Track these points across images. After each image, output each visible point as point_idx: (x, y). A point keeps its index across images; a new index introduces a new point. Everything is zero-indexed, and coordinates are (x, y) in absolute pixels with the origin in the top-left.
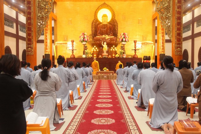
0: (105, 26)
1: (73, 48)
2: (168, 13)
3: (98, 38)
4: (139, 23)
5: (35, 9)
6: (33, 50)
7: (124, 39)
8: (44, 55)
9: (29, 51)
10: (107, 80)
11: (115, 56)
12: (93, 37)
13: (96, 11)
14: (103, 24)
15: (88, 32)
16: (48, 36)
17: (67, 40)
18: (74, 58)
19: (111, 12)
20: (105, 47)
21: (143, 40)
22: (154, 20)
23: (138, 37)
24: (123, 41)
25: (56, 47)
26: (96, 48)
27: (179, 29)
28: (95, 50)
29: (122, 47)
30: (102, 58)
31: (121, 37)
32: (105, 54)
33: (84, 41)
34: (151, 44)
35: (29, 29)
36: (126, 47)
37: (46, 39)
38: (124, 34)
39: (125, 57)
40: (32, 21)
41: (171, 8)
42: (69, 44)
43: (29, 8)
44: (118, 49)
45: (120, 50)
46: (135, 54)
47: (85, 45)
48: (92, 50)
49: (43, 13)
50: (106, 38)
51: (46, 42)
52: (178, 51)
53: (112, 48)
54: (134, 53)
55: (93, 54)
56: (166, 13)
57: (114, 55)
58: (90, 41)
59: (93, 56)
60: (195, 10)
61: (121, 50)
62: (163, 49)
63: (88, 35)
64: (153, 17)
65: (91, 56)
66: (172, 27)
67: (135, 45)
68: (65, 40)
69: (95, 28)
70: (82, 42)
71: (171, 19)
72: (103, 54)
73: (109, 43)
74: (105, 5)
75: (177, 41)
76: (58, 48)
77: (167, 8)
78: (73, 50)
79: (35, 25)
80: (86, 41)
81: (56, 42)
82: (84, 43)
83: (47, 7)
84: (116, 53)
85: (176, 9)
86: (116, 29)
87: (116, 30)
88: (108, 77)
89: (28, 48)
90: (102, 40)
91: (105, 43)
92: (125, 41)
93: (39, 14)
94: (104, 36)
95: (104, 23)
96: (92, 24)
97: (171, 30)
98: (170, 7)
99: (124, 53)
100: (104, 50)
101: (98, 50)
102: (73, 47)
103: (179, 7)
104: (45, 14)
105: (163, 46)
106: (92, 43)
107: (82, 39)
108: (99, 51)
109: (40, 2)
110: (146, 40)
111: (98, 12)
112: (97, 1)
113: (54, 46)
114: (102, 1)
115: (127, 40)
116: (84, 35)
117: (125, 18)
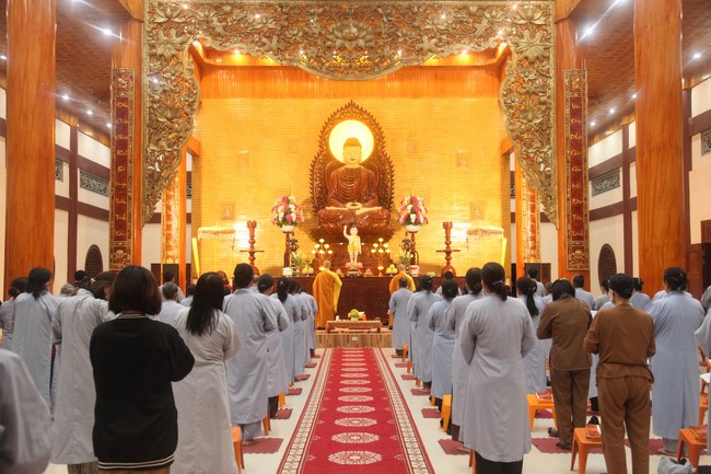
0: (352, 174)
1: (252, 247)
2: (543, 146)
3: (330, 211)
4: (459, 165)
5: (138, 132)
6: (130, 257)
7: (413, 217)
9: (119, 261)
10: (360, 350)
11: (385, 269)
12: (316, 210)
13: (324, 128)
14: (347, 170)
15: (301, 191)
16: (173, 209)
17: (231, 218)
19: (373, 131)
20: (354, 242)
21: (473, 217)
22: (506, 156)
23: (456, 208)
24: (411, 223)
25: (199, 244)
26: (327, 246)
27: (577, 194)
28: (322, 252)
29: (406, 242)
30: (348, 278)
31: (403, 209)
32: (354, 265)
33: (286, 221)
34: (497, 233)
35: (121, 193)
36: (419, 241)
37: (169, 217)
40: (131, 168)
41: (553, 131)
43: (122, 129)
44: (394, 248)
45: (401, 251)
46: (448, 263)
47: (291, 237)
48: (314, 252)
49: (163, 143)
51: (168, 227)
52: (575, 261)
53: (376, 245)
54: (444, 262)
55: (315, 265)
56: (539, 145)
57: (381, 268)
58: (306, 221)
60: (630, 126)
61: (402, 253)
62: (534, 248)
63: (299, 203)
64: (501, 148)
65: (311, 270)
66: (557, 187)
67: (448, 237)
68: (225, 219)
69: (321, 179)
70: (280, 225)
71: (555, 162)
72: (348, 265)
73: (366, 228)
74: (352, 111)
75: (573, 227)
77: (543, 129)
78: (252, 253)
79: (139, 179)
80: (293, 223)
81: (200, 229)
82: (288, 228)
83: (175, 126)
84: (388, 261)
85: (568, 134)
86: (389, 184)
87: (387, 187)
88: (363, 338)
89: (116, 249)
90: (343, 218)
91: (354, 231)
92: (417, 222)
94: (349, 206)
95: (350, 167)
96: (312, 166)
97: (554, 194)
98: (549, 128)
99: (413, 261)
100: (351, 253)
101: (330, 252)
102: (252, 242)
103: (576, 129)
104: (169, 147)
105: (534, 239)
106: (312, 226)
107: (281, 215)
108: (335, 255)
109: (154, 109)
110: (481, 217)
111: (330, 130)
112: (327, 96)
113: (194, 241)
114: (343, 96)
115: (422, 220)
116: (288, 202)
117: (415, 148)
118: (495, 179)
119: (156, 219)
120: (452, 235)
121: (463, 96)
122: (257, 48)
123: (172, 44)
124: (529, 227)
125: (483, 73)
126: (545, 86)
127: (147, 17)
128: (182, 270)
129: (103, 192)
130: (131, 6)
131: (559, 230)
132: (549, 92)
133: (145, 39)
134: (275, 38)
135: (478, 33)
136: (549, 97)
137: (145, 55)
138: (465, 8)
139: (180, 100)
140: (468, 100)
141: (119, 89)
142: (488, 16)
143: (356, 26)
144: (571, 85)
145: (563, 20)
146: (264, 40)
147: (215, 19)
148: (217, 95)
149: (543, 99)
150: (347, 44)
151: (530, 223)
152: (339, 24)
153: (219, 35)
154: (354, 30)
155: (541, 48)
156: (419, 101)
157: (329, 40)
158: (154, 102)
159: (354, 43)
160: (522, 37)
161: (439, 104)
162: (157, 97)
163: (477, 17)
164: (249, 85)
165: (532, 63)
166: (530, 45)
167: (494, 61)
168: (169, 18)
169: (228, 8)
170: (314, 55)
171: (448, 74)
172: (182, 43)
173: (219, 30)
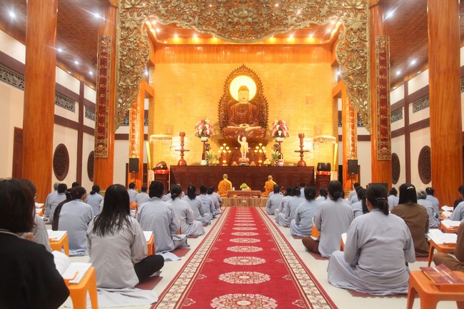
0: (243, 107)
1: (182, 148)
2: (362, 84)
3: (230, 129)
4: (307, 103)
5: (113, 73)
6: (107, 149)
7: (280, 132)
8: (128, 162)
9: (100, 151)
10: (247, 208)
11: (263, 162)
12: (221, 128)
13: (227, 80)
14: (240, 105)
15: (213, 118)
16: (136, 126)
17: (172, 134)
18: (185, 165)
19: (256, 82)
20: (244, 145)
21: (316, 134)
22: (336, 98)
23: (305, 129)
24: (278, 136)
25: (152, 146)
26: (228, 148)
27: (384, 112)
28: (225, 151)
29: (276, 146)
30: (239, 166)
31: (274, 128)
32: (244, 159)
33: (203, 134)
34: (332, 140)
35: (102, 110)
36: (283, 147)
37: (133, 131)
38: (280, 123)
39: (281, 164)
40: (108, 96)
41: (368, 74)
42: (176, 141)
43: (103, 71)
44: (268, 151)
46: (302, 159)
47: (206, 143)
48: (220, 152)
49: (128, 81)
50: (246, 130)
51: (133, 137)
52: (383, 154)
53: (257, 148)
54: (299, 158)
55: (221, 160)
56: (360, 82)
57: (260, 161)
58: (215, 135)
59: (221, 163)
60: (409, 82)
61: (274, 153)
62: (353, 151)
63: (211, 125)
64: (333, 92)
65: (218, 162)
66: (370, 109)
67: (301, 143)
68: (168, 134)
69: (225, 111)
71: (369, 93)
72: (240, 159)
73: (251, 139)
74: (244, 70)
75: (381, 133)
76: (155, 148)
77: (361, 74)
78: (182, 151)
79: (113, 104)
80: (208, 136)
81: (152, 136)
82: (204, 139)
83: (136, 70)
84: (264, 157)
85: (378, 75)
86: (266, 114)
87: (264, 115)
88: (249, 201)
89: (99, 144)
90: (237, 133)
91: (244, 139)
92: (282, 136)
93: (122, 83)
94: (241, 126)
95: (242, 103)
96: (220, 103)
97: (369, 113)
98: (365, 72)
99: (279, 157)
100: (242, 152)
101: (230, 152)
102: (183, 145)
103: (383, 72)
104: (131, 83)
105: (353, 145)
106: (219, 138)
107: (201, 131)
108: (232, 155)
109: (123, 60)
111: (231, 81)
112: (229, 62)
114: (238, 62)
115: (285, 134)
116: (205, 123)
117: (281, 93)
118: (329, 112)
120: (304, 144)
121: (310, 62)
122: (186, 23)
123: (135, 21)
124: (350, 138)
125: (321, 49)
126: (365, 46)
127: (120, 5)
132: (366, 50)
133: (119, 18)
134: (197, 18)
135: (322, 14)
136: (366, 53)
137: (118, 28)
139: (139, 55)
140: (313, 65)
141: (102, 48)
142: (328, 3)
143: (246, 10)
144: (380, 45)
145: (374, 6)
146: (190, 18)
147: (161, 6)
148: (164, 61)
149: (362, 54)
150: (241, 21)
151: (351, 136)
152: (236, 9)
153: (163, 15)
154: (246, 12)
155: (361, 23)
157: (230, 18)
159: (245, 20)
160: (349, 16)
162: (125, 53)
163: (321, 4)
164: (182, 56)
165: (355, 32)
166: (354, 21)
167: (328, 41)
168: (133, 5)
170: (221, 27)
171: (300, 49)
172: (141, 20)
173: (163, 12)
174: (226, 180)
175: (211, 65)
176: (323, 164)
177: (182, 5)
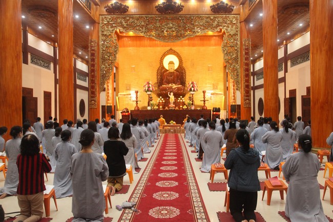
0: (171, 74)
2: (236, 65)
3: (164, 87)
4: (209, 70)
5: (98, 61)
6: (96, 103)
7: (193, 89)
9: (93, 105)
10: (174, 134)
12: (159, 86)
13: (161, 58)
14: (169, 72)
15: (153, 80)
17: (129, 89)
18: (138, 110)
19: (179, 58)
20: (172, 97)
21: (214, 89)
22: (225, 67)
24: (192, 91)
25: (118, 98)
26: (163, 99)
27: (247, 81)
28: (161, 101)
29: (190, 97)
30: (169, 110)
31: (189, 86)
33: (148, 90)
34: (221, 94)
35: (93, 82)
36: (195, 97)
38: (193, 83)
39: (193, 108)
40: (96, 73)
41: (239, 59)
43: (93, 60)
44: (186, 100)
46: (205, 105)
47: (150, 96)
48: (158, 101)
52: (246, 104)
53: (179, 99)
54: (203, 105)
55: (158, 105)
56: (234, 64)
57: (181, 107)
58: (155, 90)
59: (159, 108)
61: (188, 101)
62: (234, 99)
63: (153, 84)
64: (224, 64)
65: (157, 107)
66: (240, 79)
67: (204, 96)
68: (127, 90)
69: (160, 76)
70: (146, 92)
72: (170, 105)
73: (176, 93)
74: (171, 52)
75: (246, 92)
77: (236, 59)
78: (137, 102)
79: (99, 77)
80: (151, 91)
81: (119, 94)
82: (149, 93)
83: (111, 58)
84: (184, 104)
85: (244, 60)
86: (184, 77)
88: (175, 131)
89: (91, 101)
90: (168, 89)
91: (172, 94)
92: (194, 91)
93: (103, 66)
94: (170, 85)
95: (171, 71)
96: (157, 71)
97: (240, 81)
99: (192, 104)
100: (171, 101)
101: (164, 101)
102: (137, 98)
103: (247, 59)
104: (108, 66)
105: (234, 96)
106: (157, 93)
107: (147, 88)
108: (165, 102)
109: (103, 53)
110: (217, 88)
111: (164, 58)
112: (163, 46)
113: (117, 98)
114: (168, 46)
115: (196, 90)
116: (149, 84)
117: (193, 64)
118: (221, 75)
119: (104, 90)
120: (206, 95)
122: (138, 31)
123: (109, 31)
125: (217, 38)
126: (237, 44)
127: (101, 22)
128: (113, 107)
129: (85, 80)
130: (96, 18)
131: (241, 93)
132: (238, 46)
133: (100, 29)
134: (144, 28)
135: (214, 26)
136: (238, 48)
137: (100, 35)
138: (209, 17)
139: (112, 50)
141: (92, 47)
142: (217, 20)
144: (245, 44)
145: (242, 22)
146: (140, 29)
147: (124, 22)
148: (124, 46)
149: (236, 48)
150: (169, 30)
151: (233, 91)
152: (166, 23)
153: (125, 27)
154: (171, 25)
155: (235, 31)
156: (195, 48)
157: (162, 28)
158: (103, 51)
159: (171, 29)
160: (228, 27)
161: (202, 49)
162: (104, 49)
163: (213, 20)
164: (135, 42)
165: (232, 36)
166: (232, 30)
167: (221, 34)
168: (108, 22)
169: (128, 18)
170: (157, 34)
172: (113, 30)
173: (125, 26)
174: (162, 118)
175: (152, 48)
176: (216, 108)
177: (136, 21)
